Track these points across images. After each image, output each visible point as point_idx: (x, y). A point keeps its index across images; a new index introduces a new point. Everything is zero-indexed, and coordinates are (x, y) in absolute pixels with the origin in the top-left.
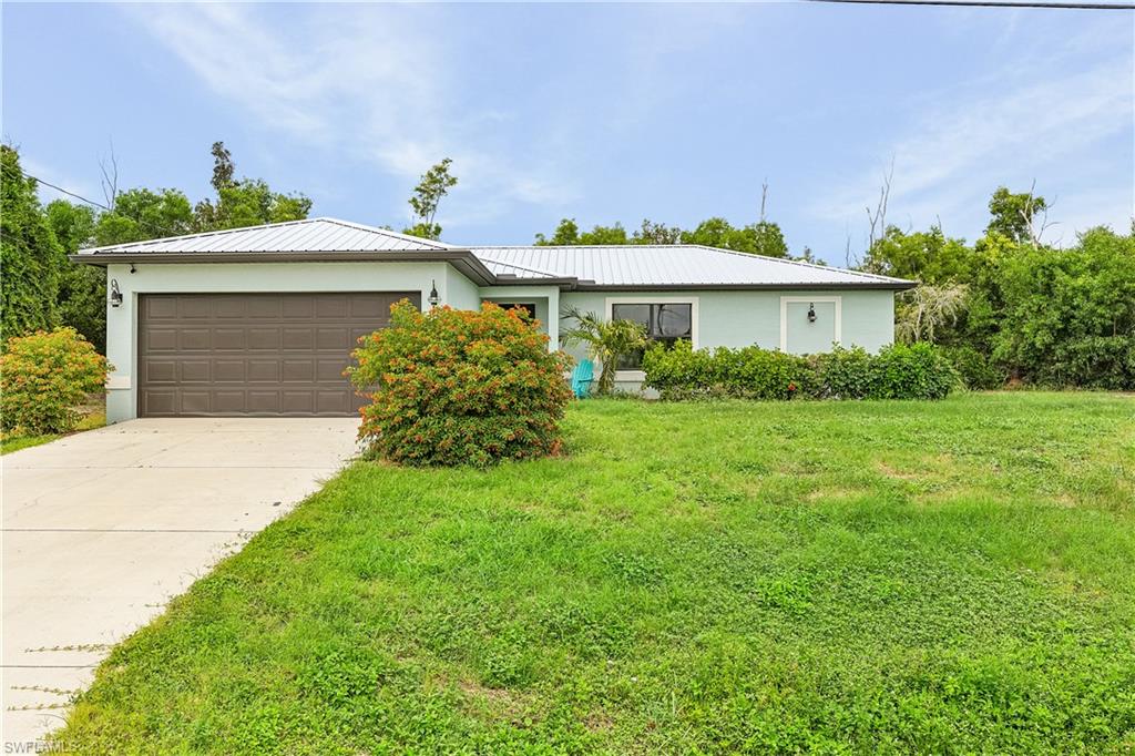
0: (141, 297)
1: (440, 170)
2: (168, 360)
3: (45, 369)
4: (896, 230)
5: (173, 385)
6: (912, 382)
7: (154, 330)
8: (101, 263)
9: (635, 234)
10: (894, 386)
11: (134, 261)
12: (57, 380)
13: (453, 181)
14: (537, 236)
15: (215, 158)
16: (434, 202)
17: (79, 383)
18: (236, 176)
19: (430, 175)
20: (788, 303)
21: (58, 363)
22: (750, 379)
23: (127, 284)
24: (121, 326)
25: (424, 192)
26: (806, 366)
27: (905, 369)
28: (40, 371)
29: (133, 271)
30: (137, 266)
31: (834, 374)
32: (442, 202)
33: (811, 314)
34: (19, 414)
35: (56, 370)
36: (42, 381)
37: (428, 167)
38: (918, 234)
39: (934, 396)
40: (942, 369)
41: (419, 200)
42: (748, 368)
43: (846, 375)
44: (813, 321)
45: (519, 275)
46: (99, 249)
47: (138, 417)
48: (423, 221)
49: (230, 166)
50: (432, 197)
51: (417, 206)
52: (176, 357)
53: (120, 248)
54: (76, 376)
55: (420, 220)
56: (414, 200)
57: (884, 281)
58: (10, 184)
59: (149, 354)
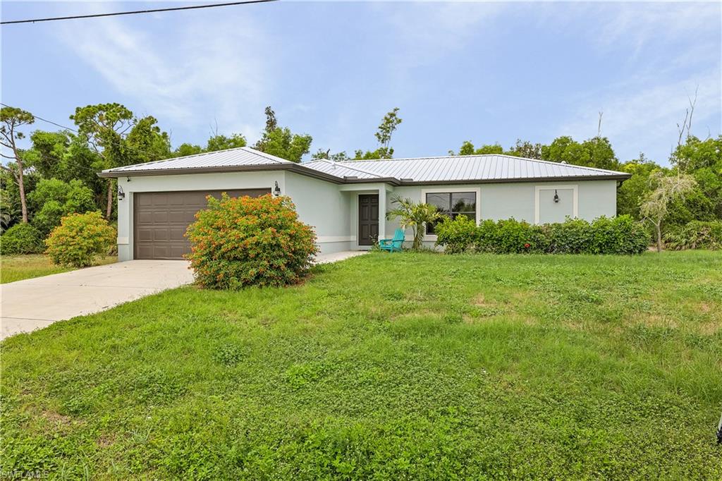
0: (135, 194)
1: (392, 115)
2: (147, 228)
3: (73, 234)
4: (695, 139)
5: (150, 242)
6: (613, 243)
7: (143, 213)
8: (115, 177)
9: (512, 149)
10: (600, 245)
11: (129, 175)
12: (78, 239)
13: (400, 121)
14: (450, 152)
15: (266, 116)
16: (389, 135)
17: (91, 241)
18: (278, 125)
19: (386, 118)
20: (540, 190)
21: (81, 230)
22: (500, 240)
23: (128, 188)
24: (125, 210)
25: (384, 129)
26: (540, 232)
27: (608, 233)
28: (71, 235)
29: (128, 181)
30: (132, 178)
31: (558, 237)
32: (394, 135)
33: (556, 197)
34: (61, 257)
35: (79, 234)
36: (71, 239)
37: (385, 114)
38: (711, 141)
39: (630, 252)
40: (637, 234)
41: (381, 134)
42: (499, 233)
43: (567, 237)
44: (557, 202)
45: (360, 177)
46: (112, 170)
47: (134, 259)
48: (383, 146)
49: (275, 120)
50: (388, 132)
51: (379, 138)
52: (152, 227)
53: (122, 169)
54: (91, 237)
55: (381, 146)
56: (378, 134)
57: (607, 174)
58: (145, 136)
59: (141, 225)
